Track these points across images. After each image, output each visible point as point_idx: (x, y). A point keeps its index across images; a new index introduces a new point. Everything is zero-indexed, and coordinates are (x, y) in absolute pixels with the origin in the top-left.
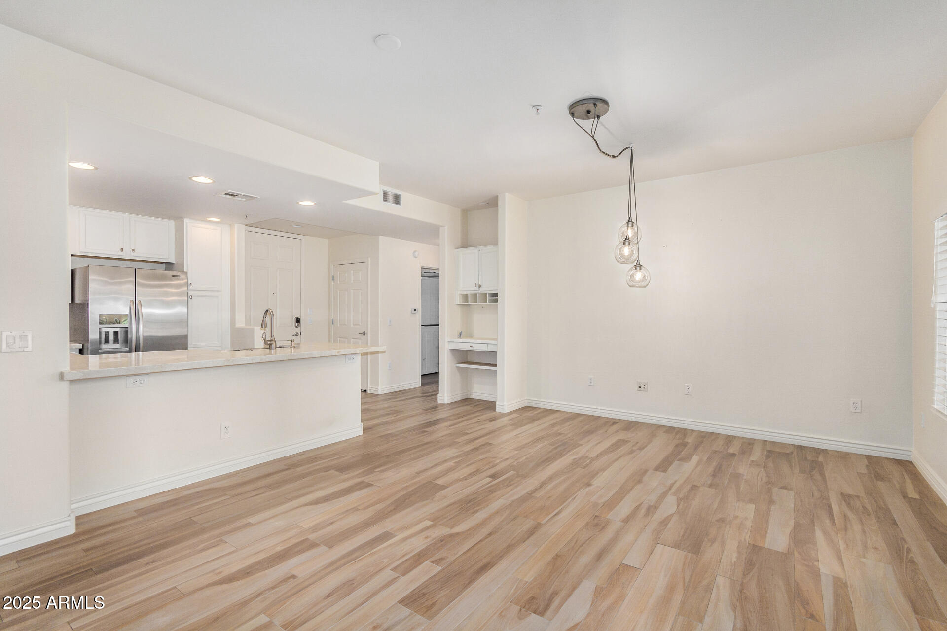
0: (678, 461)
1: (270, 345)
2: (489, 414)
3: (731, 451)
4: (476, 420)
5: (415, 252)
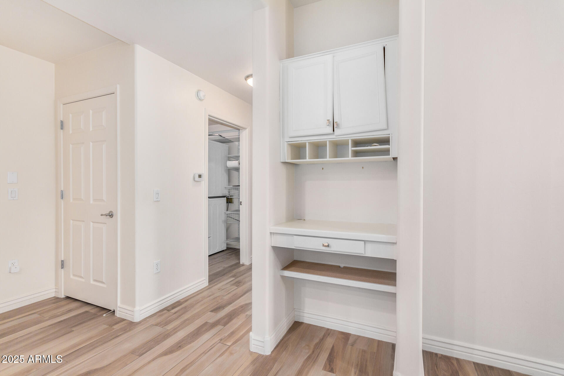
5: (198, 92)
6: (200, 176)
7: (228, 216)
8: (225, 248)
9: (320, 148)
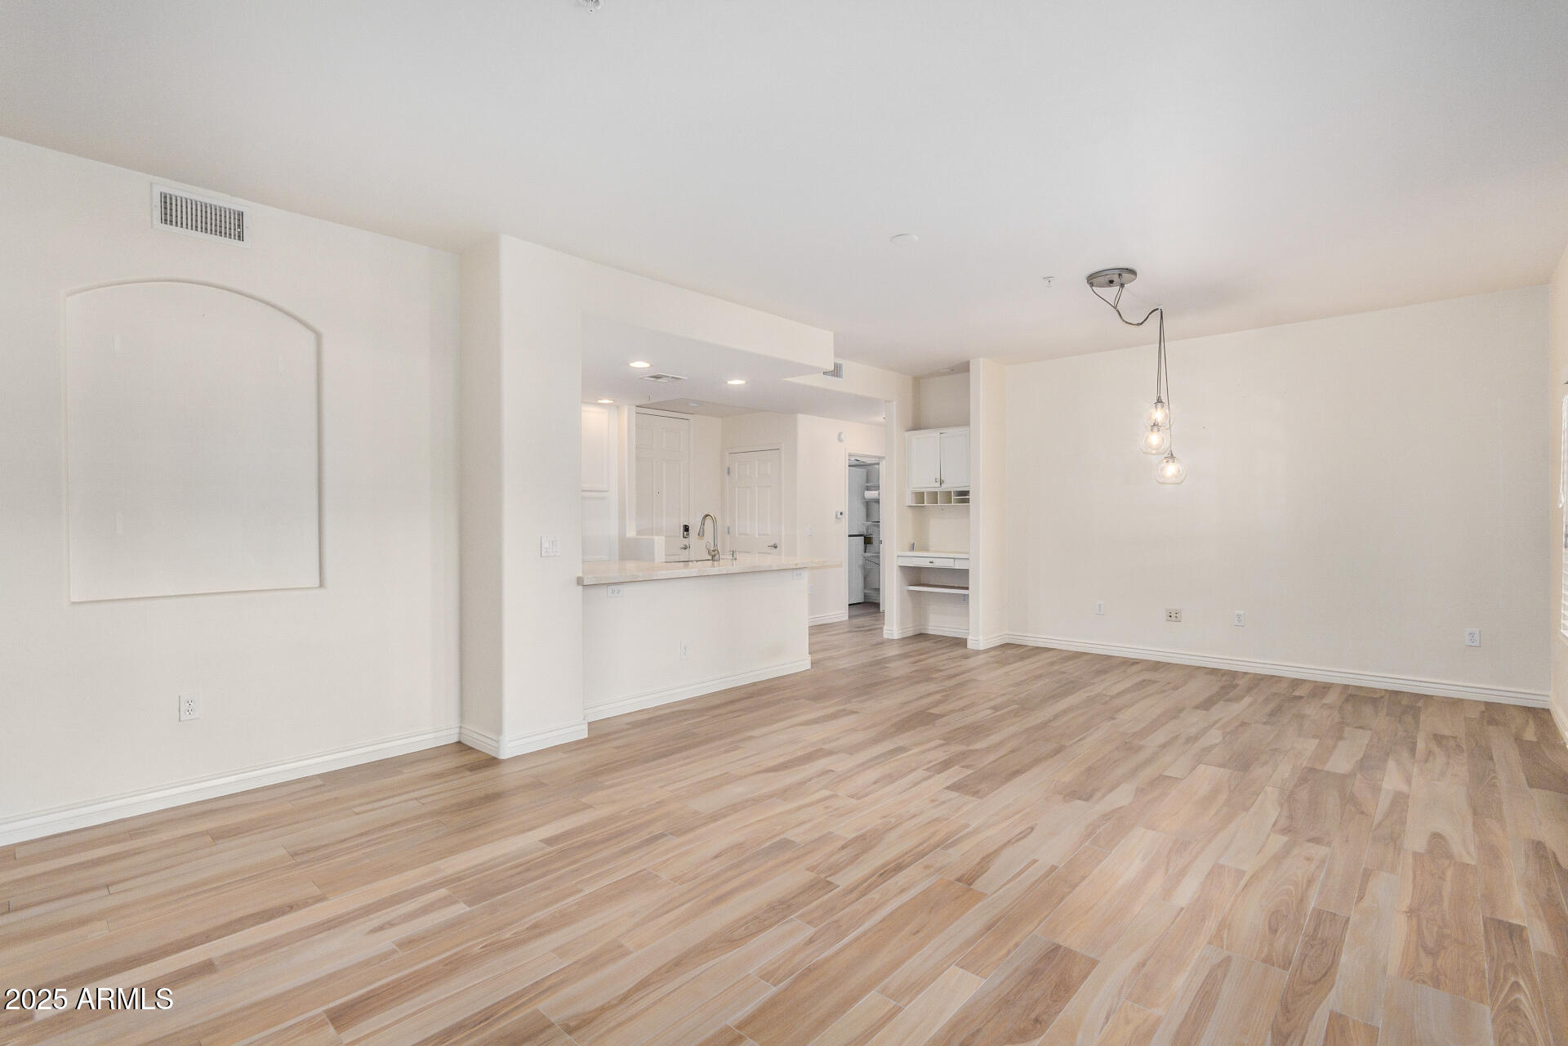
0: (1225, 701)
1: (713, 556)
2: (960, 652)
3: (1297, 693)
4: (946, 656)
5: (840, 435)
6: (841, 514)
7: (866, 559)
8: (861, 601)
9: (934, 496)
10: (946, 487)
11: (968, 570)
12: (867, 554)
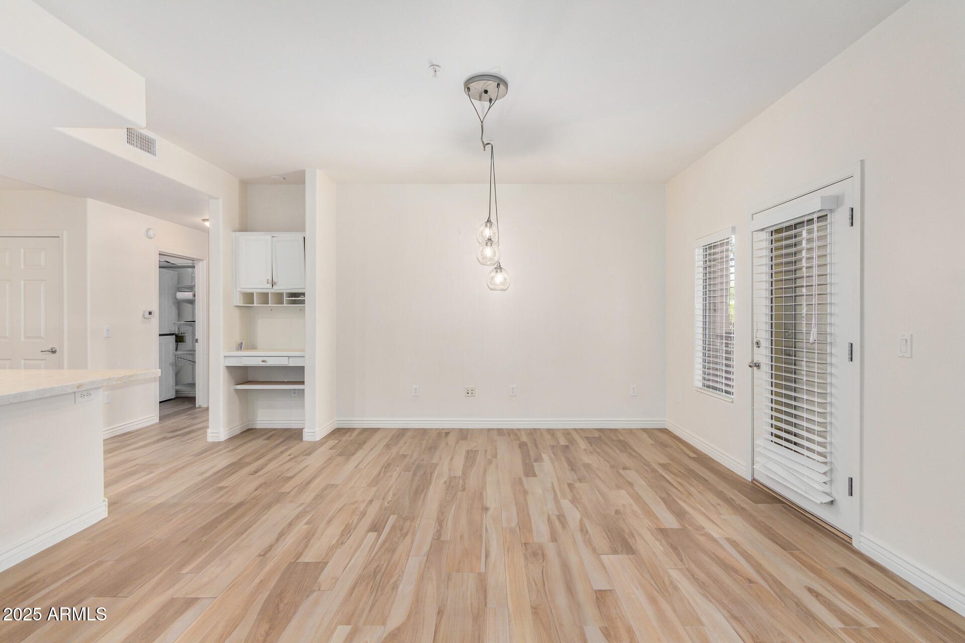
0: (535, 462)
5: (148, 230)
6: (150, 313)
7: (178, 357)
8: (174, 397)
9: (264, 297)
10: (277, 289)
11: (304, 367)
12: (179, 352)
